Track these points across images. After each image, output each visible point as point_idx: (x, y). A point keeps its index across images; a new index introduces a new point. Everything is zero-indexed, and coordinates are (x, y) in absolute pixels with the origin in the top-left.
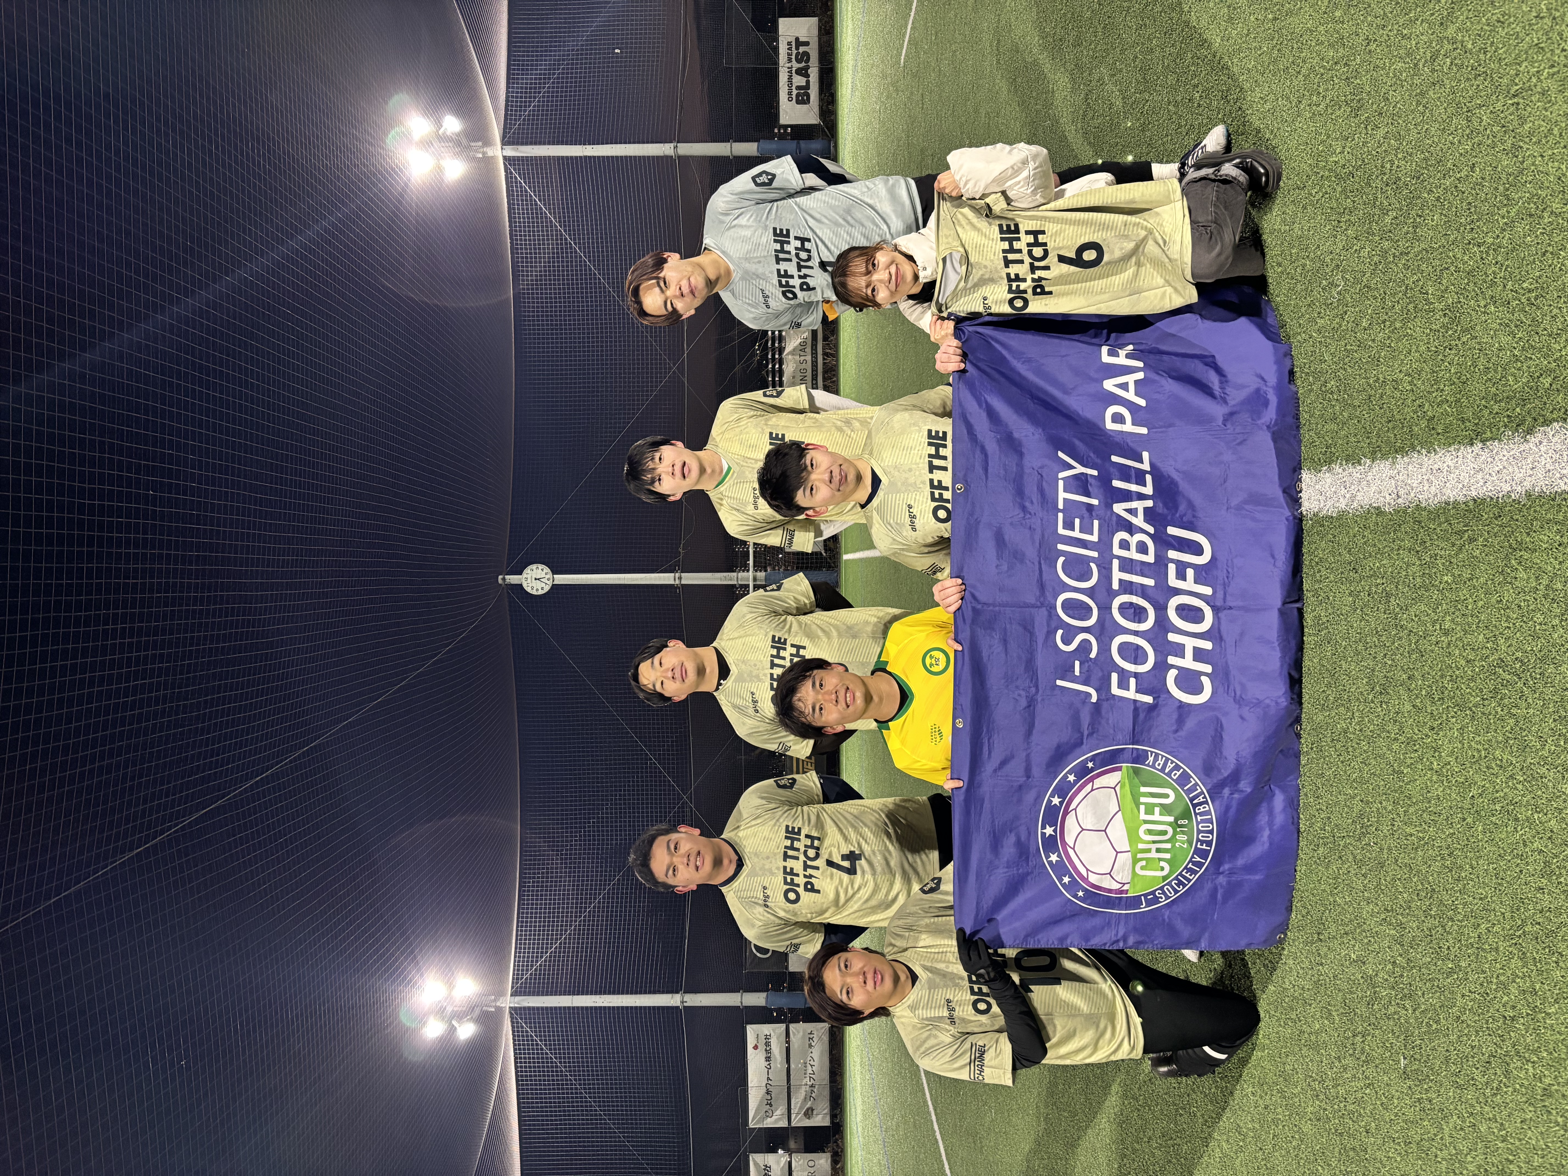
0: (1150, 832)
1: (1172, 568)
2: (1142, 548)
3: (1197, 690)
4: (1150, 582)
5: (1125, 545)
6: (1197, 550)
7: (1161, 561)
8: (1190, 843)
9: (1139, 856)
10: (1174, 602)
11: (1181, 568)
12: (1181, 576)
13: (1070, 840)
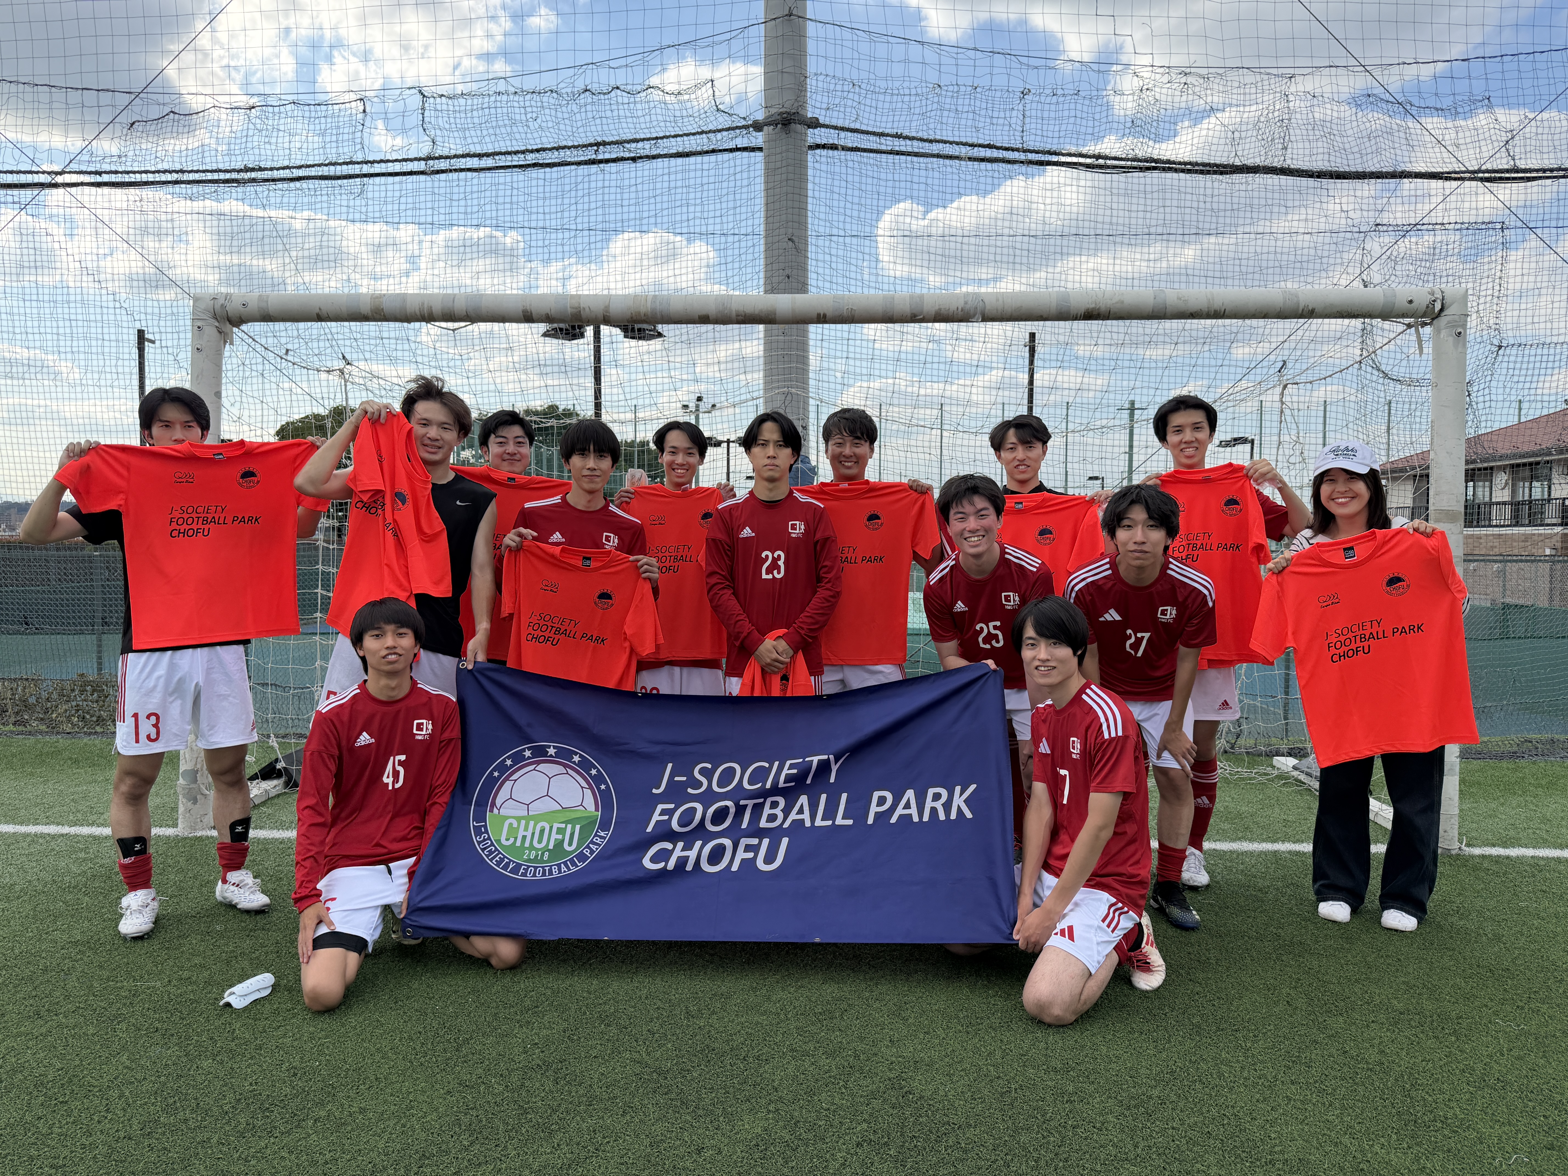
0: (542, 831)
1: (755, 841)
2: (772, 818)
3: (653, 860)
4: (744, 825)
5: (774, 805)
6: (769, 859)
7: (760, 833)
8: (529, 860)
9: (523, 822)
10: (727, 842)
11: (755, 849)
12: (748, 848)
13: (541, 767)
